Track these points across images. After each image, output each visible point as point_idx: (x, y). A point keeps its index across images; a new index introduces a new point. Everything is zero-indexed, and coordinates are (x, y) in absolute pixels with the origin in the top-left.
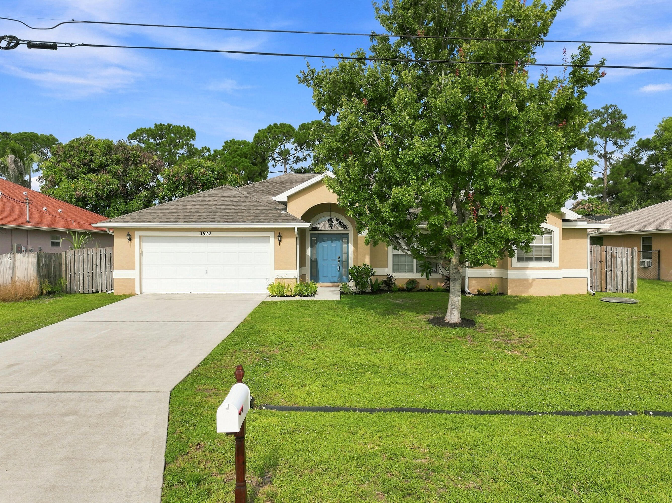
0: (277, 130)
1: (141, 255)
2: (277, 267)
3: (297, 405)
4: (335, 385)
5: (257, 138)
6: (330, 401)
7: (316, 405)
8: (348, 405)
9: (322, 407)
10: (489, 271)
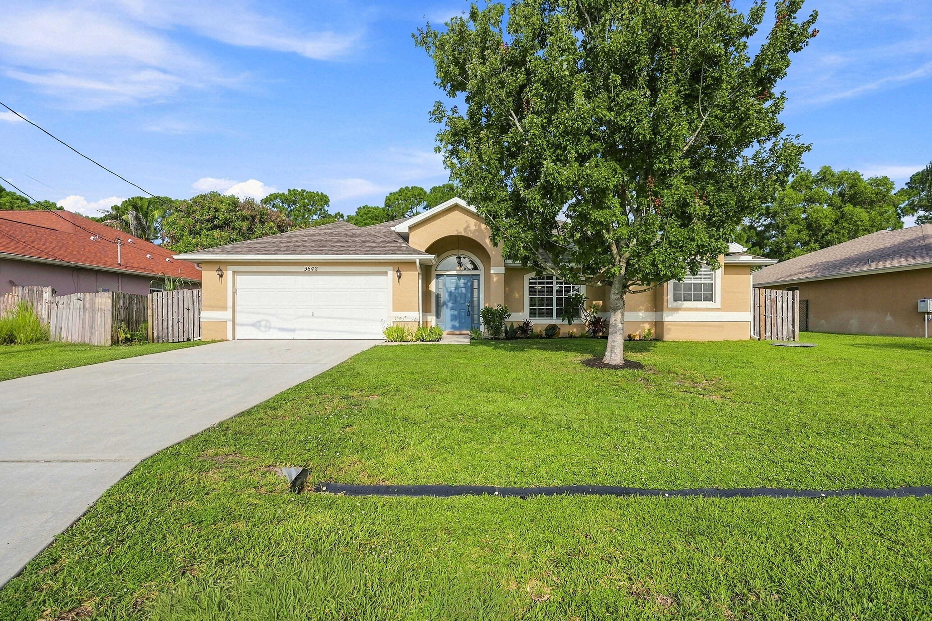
0: (409, 193)
1: (234, 293)
2: (396, 308)
3: (388, 483)
4: (456, 447)
5: (388, 201)
6: (447, 475)
7: (422, 482)
8: (479, 482)
9: (432, 487)
10: (641, 314)
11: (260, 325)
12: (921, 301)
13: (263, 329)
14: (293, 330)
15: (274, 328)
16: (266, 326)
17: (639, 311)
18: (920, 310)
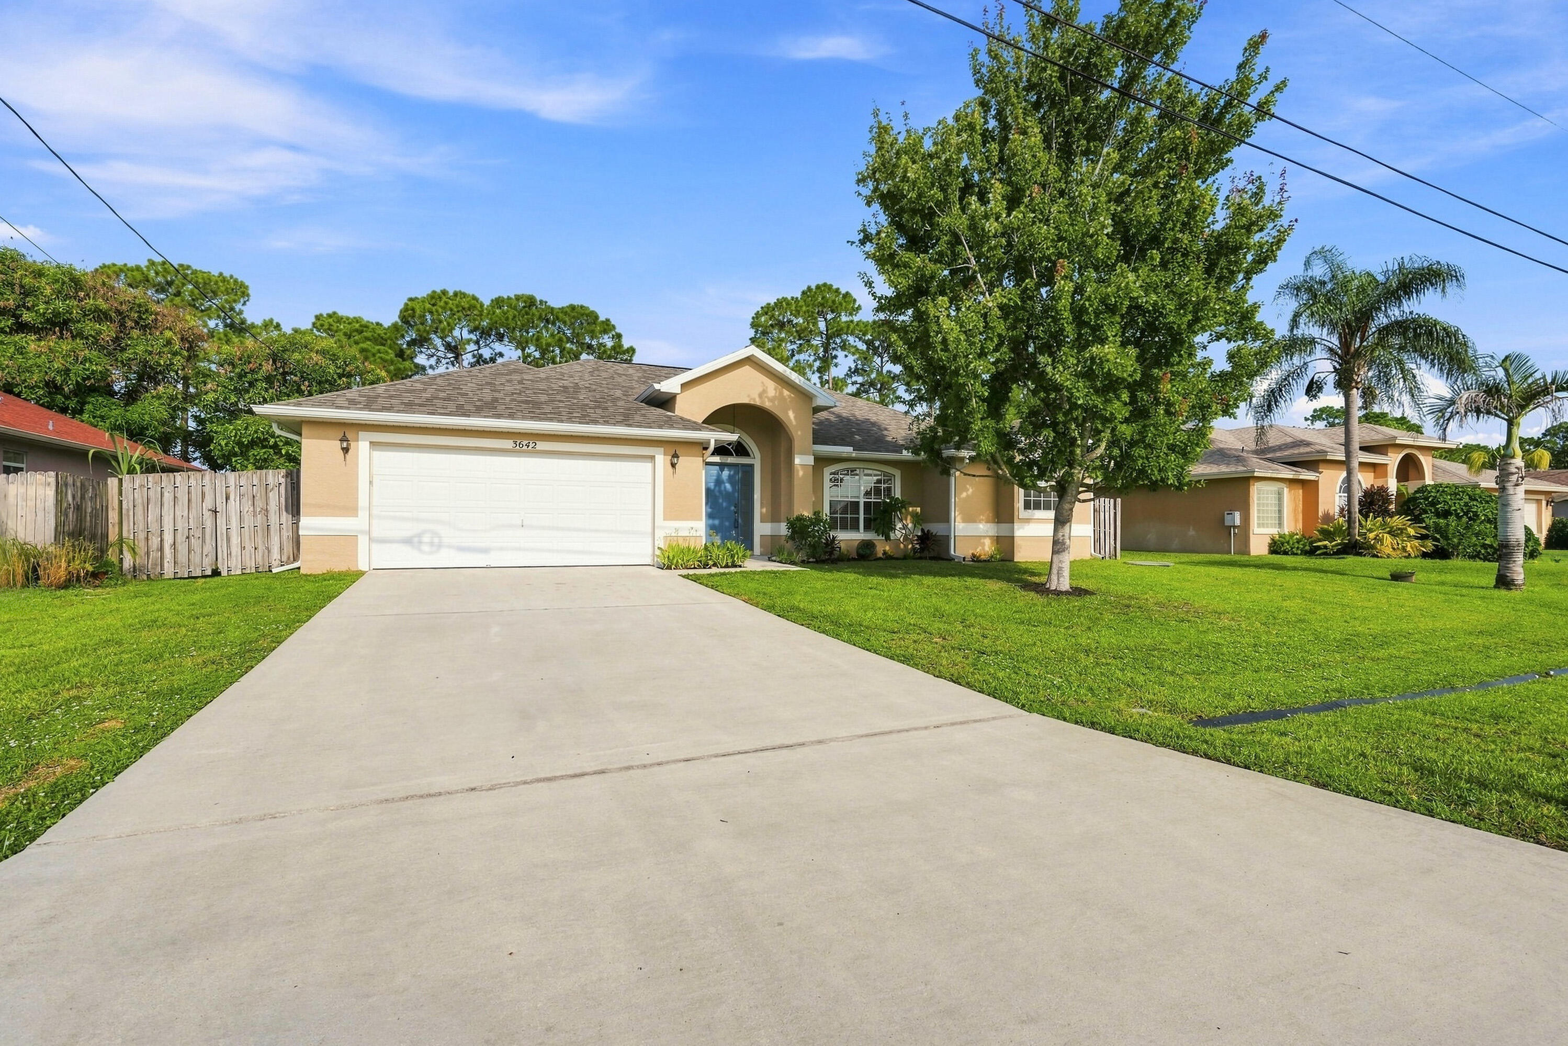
1: (371, 483)
2: (669, 516)
10: (981, 526)
11: (420, 542)
12: (1228, 514)
13: (426, 548)
14: (485, 551)
15: (449, 547)
16: (432, 544)
17: (980, 522)
18: (1227, 524)
